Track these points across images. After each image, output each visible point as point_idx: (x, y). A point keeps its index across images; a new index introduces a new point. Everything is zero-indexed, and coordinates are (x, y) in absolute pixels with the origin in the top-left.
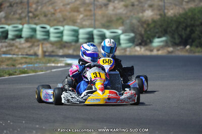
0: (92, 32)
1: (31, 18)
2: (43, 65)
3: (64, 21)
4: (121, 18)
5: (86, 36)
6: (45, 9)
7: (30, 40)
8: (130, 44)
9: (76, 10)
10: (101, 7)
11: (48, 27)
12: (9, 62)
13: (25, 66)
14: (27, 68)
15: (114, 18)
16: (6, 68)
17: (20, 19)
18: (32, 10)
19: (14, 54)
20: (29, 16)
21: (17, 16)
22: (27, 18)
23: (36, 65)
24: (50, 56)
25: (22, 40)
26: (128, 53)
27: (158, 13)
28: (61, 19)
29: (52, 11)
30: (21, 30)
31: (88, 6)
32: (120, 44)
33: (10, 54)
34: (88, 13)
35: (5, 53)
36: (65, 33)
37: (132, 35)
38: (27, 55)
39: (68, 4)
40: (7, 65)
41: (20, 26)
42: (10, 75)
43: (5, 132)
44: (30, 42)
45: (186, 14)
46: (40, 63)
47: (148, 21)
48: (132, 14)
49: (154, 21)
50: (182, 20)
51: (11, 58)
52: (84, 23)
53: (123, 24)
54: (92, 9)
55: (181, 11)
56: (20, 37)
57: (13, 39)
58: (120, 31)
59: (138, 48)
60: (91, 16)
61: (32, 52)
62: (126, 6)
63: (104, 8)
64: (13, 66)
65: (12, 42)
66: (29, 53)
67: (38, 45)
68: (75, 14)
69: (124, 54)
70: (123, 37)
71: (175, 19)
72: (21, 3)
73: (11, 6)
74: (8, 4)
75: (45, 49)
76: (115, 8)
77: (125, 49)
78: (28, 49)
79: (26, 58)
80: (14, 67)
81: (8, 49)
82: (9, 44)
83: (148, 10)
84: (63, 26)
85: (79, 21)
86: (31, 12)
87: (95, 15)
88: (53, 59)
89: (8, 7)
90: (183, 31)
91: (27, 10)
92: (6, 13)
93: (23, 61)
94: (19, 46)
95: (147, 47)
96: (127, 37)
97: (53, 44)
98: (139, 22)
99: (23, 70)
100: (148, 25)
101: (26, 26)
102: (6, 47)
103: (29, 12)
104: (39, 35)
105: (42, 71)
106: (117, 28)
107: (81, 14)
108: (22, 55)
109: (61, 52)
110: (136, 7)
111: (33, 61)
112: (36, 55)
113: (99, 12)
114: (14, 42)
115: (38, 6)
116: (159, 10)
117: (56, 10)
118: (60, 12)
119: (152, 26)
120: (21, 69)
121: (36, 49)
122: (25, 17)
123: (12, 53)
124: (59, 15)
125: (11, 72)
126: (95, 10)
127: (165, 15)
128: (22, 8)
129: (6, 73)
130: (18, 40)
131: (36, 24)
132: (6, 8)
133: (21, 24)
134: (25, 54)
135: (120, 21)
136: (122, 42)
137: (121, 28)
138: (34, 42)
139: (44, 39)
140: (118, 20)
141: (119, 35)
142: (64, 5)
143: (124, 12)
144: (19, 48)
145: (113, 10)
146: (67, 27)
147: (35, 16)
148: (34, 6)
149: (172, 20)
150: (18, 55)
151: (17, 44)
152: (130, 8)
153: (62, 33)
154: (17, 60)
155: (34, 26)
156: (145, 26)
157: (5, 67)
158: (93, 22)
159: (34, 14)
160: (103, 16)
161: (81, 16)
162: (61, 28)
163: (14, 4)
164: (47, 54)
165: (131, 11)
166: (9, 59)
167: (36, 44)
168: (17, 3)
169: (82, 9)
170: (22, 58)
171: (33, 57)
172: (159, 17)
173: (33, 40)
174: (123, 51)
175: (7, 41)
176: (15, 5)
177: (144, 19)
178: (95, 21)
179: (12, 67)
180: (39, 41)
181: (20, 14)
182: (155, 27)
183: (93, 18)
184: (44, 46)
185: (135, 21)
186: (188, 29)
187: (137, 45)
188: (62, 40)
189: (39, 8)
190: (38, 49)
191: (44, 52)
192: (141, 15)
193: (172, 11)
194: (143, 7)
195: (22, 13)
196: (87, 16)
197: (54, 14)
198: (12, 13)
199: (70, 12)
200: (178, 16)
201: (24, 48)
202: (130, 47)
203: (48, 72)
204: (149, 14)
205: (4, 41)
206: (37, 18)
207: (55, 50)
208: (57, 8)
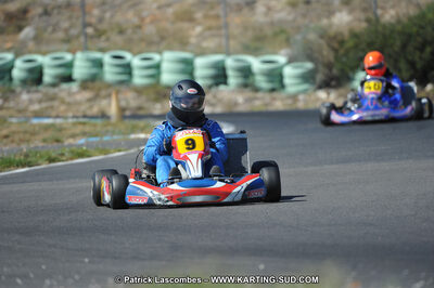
0: (223, 62)
1: (92, 37)
2: (120, 137)
3: (162, 41)
4: (282, 31)
5: (211, 72)
6: (119, 18)
7: (90, 84)
8: (305, 86)
9: (187, 17)
10: (239, 8)
11: (128, 56)
12: (48, 135)
13: (82, 141)
14: (87, 144)
15: (268, 31)
16: (43, 147)
17: (67, 40)
18: (93, 20)
19: (57, 117)
20: (86, 35)
21: (61, 35)
22: (82, 39)
23: (106, 138)
24: (135, 117)
25: (74, 87)
26: (301, 105)
27: (362, 16)
28: (156, 39)
29: (136, 21)
30: (70, 65)
31: (212, 8)
32: (283, 86)
33: (49, 117)
34: (213, 23)
35: (38, 115)
36: (165, 66)
37: (309, 65)
38: (85, 116)
39: (169, 5)
40: (44, 141)
41: (68, 57)
42: (52, 160)
43: (48, 282)
44: (92, 89)
45: (422, 16)
46: (113, 133)
47: (341, 34)
48: (306, 21)
49: (354, 35)
50: (415, 29)
51: (53, 125)
52: (205, 44)
53: (288, 42)
54: (221, 13)
55: (413, 11)
56: (68, 79)
57: (54, 85)
58: (281, 59)
59: (322, 94)
60: (219, 28)
61: (95, 110)
62: (293, 5)
63: (246, 11)
64: (58, 141)
65: (52, 91)
66: (89, 113)
67: (109, 96)
68: (185, 25)
69: (293, 108)
70: (289, 71)
71: (399, 28)
72: (69, 5)
73: (46, 13)
74: (40, 10)
75: (123, 104)
76: (269, 9)
77: (294, 97)
78: (87, 105)
79: (84, 124)
80: (60, 144)
81: (44, 105)
82: (46, 94)
83: (340, 11)
84: (160, 53)
85: (193, 40)
86: (90, 25)
87: (226, 26)
88: (141, 123)
89: (40, 16)
90: (418, 53)
91: (80, 21)
92: (37, 29)
93: (79, 129)
94: (68, 99)
95: (342, 91)
96: (299, 71)
97: (139, 91)
98: (322, 37)
99: (80, 151)
100: (342, 43)
101: (79, 55)
102: (40, 101)
103: (86, 25)
104: (110, 74)
105: (120, 151)
106: (275, 53)
107: (199, 24)
108: (74, 117)
109: (158, 109)
110: (314, 5)
111: (99, 129)
112: (104, 116)
113: (236, 20)
114: (56, 90)
115: (104, 12)
116: (365, 10)
117: (142, 19)
118: (152, 22)
119: (350, 44)
120: (74, 148)
121: (104, 103)
122: (78, 37)
123: (54, 114)
124: (149, 29)
125: (53, 155)
126: (226, 15)
127: (377, 19)
128: (70, 18)
129: (41, 157)
130: (65, 86)
131: (103, 50)
132: (37, 19)
133: (69, 51)
134: (80, 114)
135: (283, 37)
136: (287, 81)
137: (283, 51)
138: (100, 89)
139: (121, 83)
140: (276, 35)
141: (281, 68)
142: (159, 8)
143: (290, 18)
144: (69, 104)
145: (266, 14)
146: (168, 55)
147: (99, 34)
148: (96, 12)
149: (392, 31)
150: (66, 118)
151: (63, 95)
152: (302, 8)
153: (158, 67)
154: (65, 129)
155: (98, 55)
156: (336, 45)
157: (41, 144)
158: (223, 41)
159: (96, 30)
160: (245, 28)
161: (199, 29)
162: (157, 57)
163: (53, 9)
164: (128, 113)
165: (304, 16)
166: (47, 128)
167: (103, 93)
168: (60, 7)
169: (199, 15)
170: (74, 124)
171: (99, 121)
172: (364, 25)
173: (97, 84)
174: (289, 101)
175: (40, 88)
176: (55, 12)
177: (332, 32)
178: (228, 38)
179: (55, 144)
180: (109, 86)
181: (66, 30)
182: (356, 46)
183: (223, 32)
184: (121, 96)
185: (312, 36)
186: (428, 49)
187: (320, 87)
188: (158, 82)
189: (108, 15)
190: (110, 105)
191: (122, 110)
192: (325, 22)
193: (392, 12)
194: (328, 4)
195: (71, 27)
196: (209, 28)
197: (139, 27)
198: (50, 29)
199: (173, 23)
200: (405, 20)
201: (78, 103)
202: (304, 92)
203: (132, 151)
204: (342, 20)
205: (34, 88)
206: (103, 38)
207: (146, 105)
208: (145, 14)
